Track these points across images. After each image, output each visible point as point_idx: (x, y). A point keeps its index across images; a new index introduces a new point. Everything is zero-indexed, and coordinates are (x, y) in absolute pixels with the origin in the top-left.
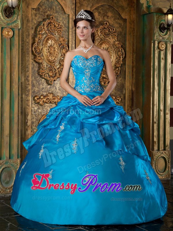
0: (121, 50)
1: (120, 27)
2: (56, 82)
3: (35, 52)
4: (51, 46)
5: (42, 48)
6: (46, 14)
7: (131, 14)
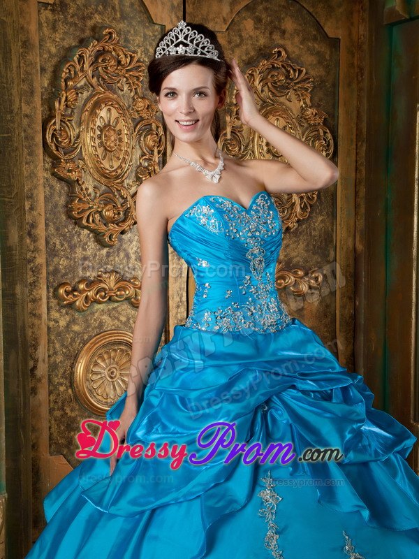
0: (322, 133)
1: (320, 63)
2: (129, 235)
3: (54, 148)
4: (109, 125)
5: (79, 132)
6: (90, 23)
7: (352, 24)
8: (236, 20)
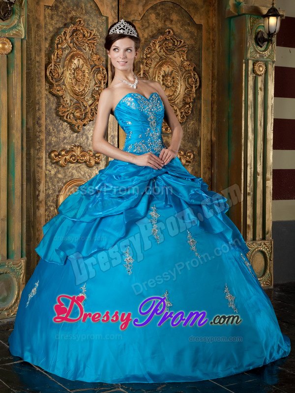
0: (192, 75)
1: (191, 37)
2: (88, 127)
3: (50, 78)
4: (78, 67)
5: (63, 71)
6: (70, 16)
7: (209, 17)
8: (146, 14)
